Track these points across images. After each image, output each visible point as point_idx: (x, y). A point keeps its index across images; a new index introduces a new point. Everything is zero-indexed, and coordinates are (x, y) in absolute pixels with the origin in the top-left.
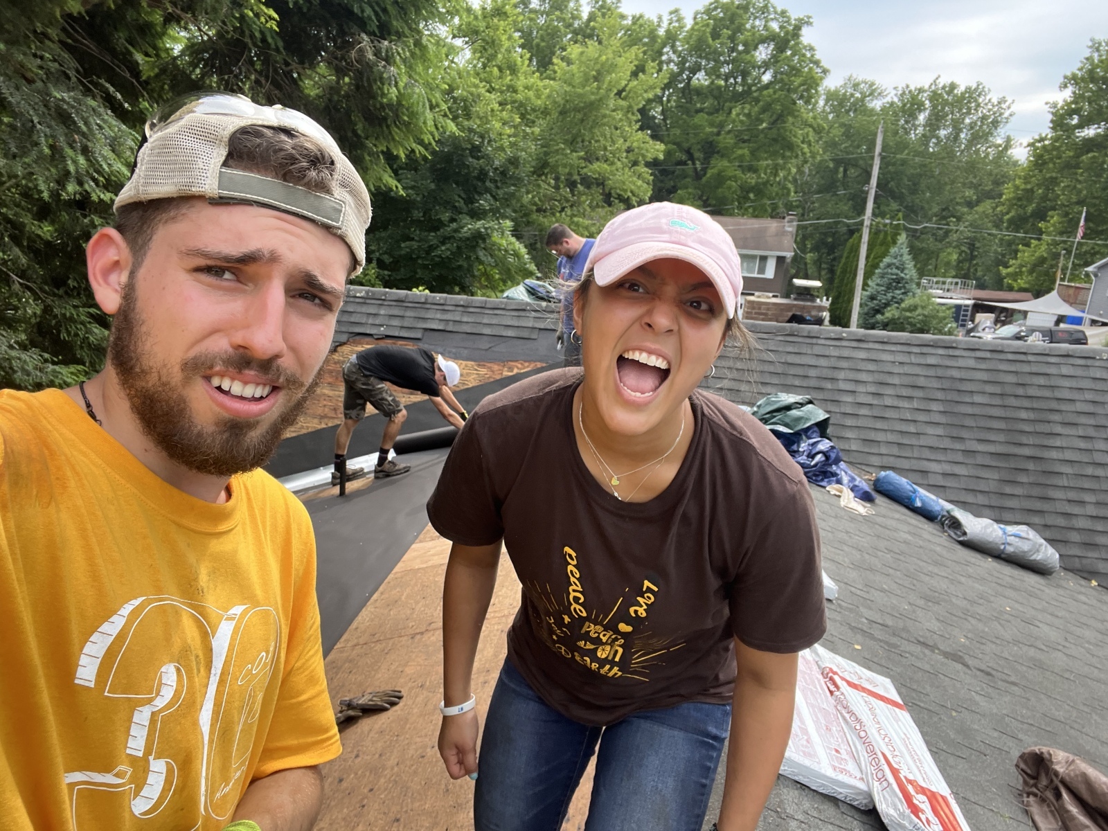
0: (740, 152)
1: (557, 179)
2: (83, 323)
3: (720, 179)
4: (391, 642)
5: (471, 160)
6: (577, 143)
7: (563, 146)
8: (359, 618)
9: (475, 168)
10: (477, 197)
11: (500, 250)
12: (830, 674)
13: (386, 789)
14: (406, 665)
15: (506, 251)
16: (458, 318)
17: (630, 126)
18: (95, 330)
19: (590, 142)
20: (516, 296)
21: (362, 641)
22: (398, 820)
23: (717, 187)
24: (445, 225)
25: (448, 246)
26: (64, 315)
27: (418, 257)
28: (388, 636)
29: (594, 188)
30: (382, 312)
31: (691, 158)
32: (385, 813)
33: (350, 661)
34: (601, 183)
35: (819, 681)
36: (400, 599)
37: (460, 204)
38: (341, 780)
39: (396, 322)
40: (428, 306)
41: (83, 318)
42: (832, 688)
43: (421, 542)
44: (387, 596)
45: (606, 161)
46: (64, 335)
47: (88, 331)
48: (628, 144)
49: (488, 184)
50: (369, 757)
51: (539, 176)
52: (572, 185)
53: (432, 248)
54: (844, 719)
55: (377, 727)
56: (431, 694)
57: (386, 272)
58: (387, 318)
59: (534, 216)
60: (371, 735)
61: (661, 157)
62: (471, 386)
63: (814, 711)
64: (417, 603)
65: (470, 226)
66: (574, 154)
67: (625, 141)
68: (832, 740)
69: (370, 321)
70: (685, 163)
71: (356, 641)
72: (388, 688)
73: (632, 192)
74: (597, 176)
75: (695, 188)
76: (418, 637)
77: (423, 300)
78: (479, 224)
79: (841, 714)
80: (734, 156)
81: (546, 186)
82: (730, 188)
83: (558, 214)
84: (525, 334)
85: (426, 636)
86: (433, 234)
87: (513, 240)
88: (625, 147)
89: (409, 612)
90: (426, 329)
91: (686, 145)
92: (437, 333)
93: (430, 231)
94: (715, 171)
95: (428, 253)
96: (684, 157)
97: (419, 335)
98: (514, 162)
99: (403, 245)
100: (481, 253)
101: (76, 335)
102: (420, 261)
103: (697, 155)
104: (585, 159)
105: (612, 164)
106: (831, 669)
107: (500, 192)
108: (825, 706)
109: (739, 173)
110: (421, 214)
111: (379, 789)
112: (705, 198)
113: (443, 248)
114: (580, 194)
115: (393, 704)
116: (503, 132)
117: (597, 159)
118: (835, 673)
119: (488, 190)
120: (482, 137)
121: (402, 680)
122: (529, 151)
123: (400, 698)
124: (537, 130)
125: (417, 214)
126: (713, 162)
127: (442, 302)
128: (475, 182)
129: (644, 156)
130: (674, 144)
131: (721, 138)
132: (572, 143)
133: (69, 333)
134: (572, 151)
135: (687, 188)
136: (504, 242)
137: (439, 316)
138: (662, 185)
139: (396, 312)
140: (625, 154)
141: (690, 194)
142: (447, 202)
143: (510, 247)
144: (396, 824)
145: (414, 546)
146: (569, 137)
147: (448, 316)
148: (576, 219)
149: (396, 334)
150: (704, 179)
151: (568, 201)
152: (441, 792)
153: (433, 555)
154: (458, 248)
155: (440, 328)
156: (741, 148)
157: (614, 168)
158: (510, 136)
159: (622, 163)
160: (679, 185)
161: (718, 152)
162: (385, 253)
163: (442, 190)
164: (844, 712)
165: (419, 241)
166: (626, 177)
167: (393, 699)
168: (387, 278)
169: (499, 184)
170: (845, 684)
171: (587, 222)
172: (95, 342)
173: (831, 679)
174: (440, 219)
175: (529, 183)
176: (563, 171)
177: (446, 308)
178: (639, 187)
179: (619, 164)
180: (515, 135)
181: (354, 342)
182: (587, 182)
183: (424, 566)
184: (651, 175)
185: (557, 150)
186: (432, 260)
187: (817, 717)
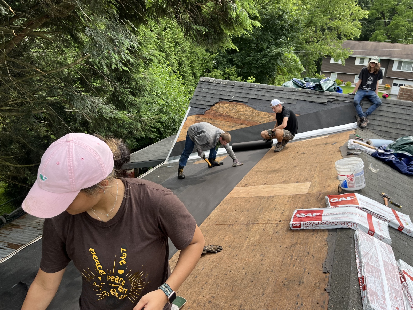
0: (408, 13)
1: (316, 28)
2: (126, 94)
3: (397, 26)
4: (221, 226)
5: (278, 21)
6: (327, 12)
7: (320, 14)
8: (211, 214)
9: (279, 25)
10: (279, 38)
11: (288, 59)
12: (403, 274)
13: (211, 284)
14: (225, 237)
15: (291, 60)
16: (263, 94)
17: (353, 3)
18: (130, 97)
19: (333, 11)
20: (288, 85)
21: (211, 224)
22: (214, 297)
23: (395, 30)
24: (265, 50)
25: (265, 58)
26: (120, 91)
27: (253, 63)
28: (221, 224)
29: (333, 31)
30: (233, 90)
31: (383, 15)
32: (209, 293)
33: (206, 231)
34: (337, 29)
35: (397, 276)
36: (227, 209)
37: (272, 40)
38: (196, 277)
39: (238, 95)
40: (251, 89)
41: (126, 93)
42: (403, 280)
43: (238, 186)
44: (222, 207)
45: (340, 19)
46: (120, 99)
47: (128, 98)
48: (351, 11)
49: (285, 31)
50: (207, 270)
51: (308, 27)
52: (323, 30)
53: (258, 59)
54: (405, 295)
55: (212, 259)
56: (233, 250)
57: (239, 70)
58: (235, 93)
59: (304, 45)
60: (209, 262)
61: (367, 17)
62: (266, 122)
63: (391, 289)
64: (233, 212)
65: (275, 50)
66: (325, 17)
67: (350, 10)
68: (396, 304)
69: (228, 94)
70: (380, 19)
71: (209, 223)
72: (217, 244)
73: (351, 33)
74: (335, 27)
75: (384, 30)
76: (231, 226)
77: (249, 86)
78: (279, 49)
79: (404, 292)
80: (405, 15)
81: (310, 32)
82: (401, 30)
83: (315, 44)
84: (291, 102)
85: (234, 226)
86: (259, 54)
87: (294, 55)
88: (349, 13)
89: (229, 215)
90: (249, 98)
91: (381, 10)
92: (254, 100)
93: (258, 52)
94: (395, 22)
95: (257, 61)
96: (380, 16)
97: (247, 101)
98: (297, 21)
99: (247, 58)
100: (279, 62)
101: (124, 99)
102: (253, 65)
103: (387, 14)
104: (329, 19)
105: (343, 20)
106: (404, 271)
107: (290, 35)
108: (397, 288)
109: (407, 23)
110: (255, 45)
111: (209, 283)
112: (388, 34)
113: (263, 60)
114: (327, 34)
115: (218, 251)
116: (293, 8)
117: (336, 19)
118: (406, 273)
119: (284, 34)
120: (284, 11)
121: (223, 242)
122: (304, 16)
123: (221, 249)
124: (309, 6)
125: (253, 46)
126: (394, 18)
127: (257, 87)
128: (279, 31)
129: (358, 17)
130: (375, 10)
131: (398, 7)
132: (324, 12)
133: (122, 98)
134: (324, 16)
135: (380, 30)
136: (290, 56)
137: (255, 93)
138: (368, 28)
139: (238, 91)
140: (349, 16)
141: (381, 33)
142: (267, 40)
143: (292, 58)
144: (212, 298)
145: (235, 188)
146: (323, 9)
147: (259, 93)
148: (323, 46)
149: (238, 100)
150: (389, 26)
151: (320, 38)
152: (230, 289)
153: (242, 193)
154: (270, 59)
155: (255, 98)
156: (409, 11)
157: (343, 23)
158: (296, 10)
159: (348, 20)
160: (376, 28)
161: (397, 13)
162: (240, 62)
163: (265, 35)
164: (405, 291)
165: (253, 57)
166: (349, 26)
167: (219, 249)
168: (239, 72)
169: (289, 32)
170: (409, 279)
171: (328, 47)
172: (130, 102)
173: (403, 276)
174: (262, 47)
175: (303, 30)
176: (319, 24)
177: (259, 89)
178: (355, 31)
179: (346, 21)
180: (298, 10)
181: (221, 103)
182: (330, 29)
183: (238, 197)
184: (362, 25)
185: (317, 16)
186: (258, 64)
187: (392, 292)
